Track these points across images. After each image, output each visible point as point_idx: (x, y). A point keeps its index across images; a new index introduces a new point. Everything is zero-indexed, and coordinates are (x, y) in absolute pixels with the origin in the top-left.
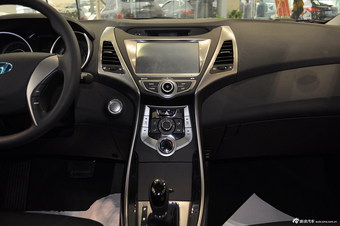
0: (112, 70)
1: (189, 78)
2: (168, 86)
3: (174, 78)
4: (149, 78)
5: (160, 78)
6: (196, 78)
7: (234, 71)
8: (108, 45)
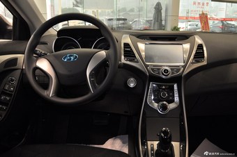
0: (130, 61)
1: (178, 66)
2: (166, 71)
3: (170, 66)
4: (154, 66)
5: (161, 66)
6: (183, 66)
7: (205, 63)
8: (126, 45)
